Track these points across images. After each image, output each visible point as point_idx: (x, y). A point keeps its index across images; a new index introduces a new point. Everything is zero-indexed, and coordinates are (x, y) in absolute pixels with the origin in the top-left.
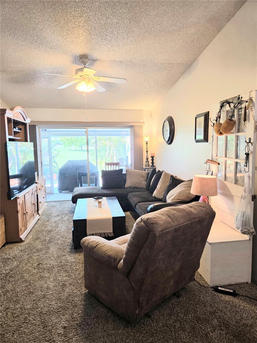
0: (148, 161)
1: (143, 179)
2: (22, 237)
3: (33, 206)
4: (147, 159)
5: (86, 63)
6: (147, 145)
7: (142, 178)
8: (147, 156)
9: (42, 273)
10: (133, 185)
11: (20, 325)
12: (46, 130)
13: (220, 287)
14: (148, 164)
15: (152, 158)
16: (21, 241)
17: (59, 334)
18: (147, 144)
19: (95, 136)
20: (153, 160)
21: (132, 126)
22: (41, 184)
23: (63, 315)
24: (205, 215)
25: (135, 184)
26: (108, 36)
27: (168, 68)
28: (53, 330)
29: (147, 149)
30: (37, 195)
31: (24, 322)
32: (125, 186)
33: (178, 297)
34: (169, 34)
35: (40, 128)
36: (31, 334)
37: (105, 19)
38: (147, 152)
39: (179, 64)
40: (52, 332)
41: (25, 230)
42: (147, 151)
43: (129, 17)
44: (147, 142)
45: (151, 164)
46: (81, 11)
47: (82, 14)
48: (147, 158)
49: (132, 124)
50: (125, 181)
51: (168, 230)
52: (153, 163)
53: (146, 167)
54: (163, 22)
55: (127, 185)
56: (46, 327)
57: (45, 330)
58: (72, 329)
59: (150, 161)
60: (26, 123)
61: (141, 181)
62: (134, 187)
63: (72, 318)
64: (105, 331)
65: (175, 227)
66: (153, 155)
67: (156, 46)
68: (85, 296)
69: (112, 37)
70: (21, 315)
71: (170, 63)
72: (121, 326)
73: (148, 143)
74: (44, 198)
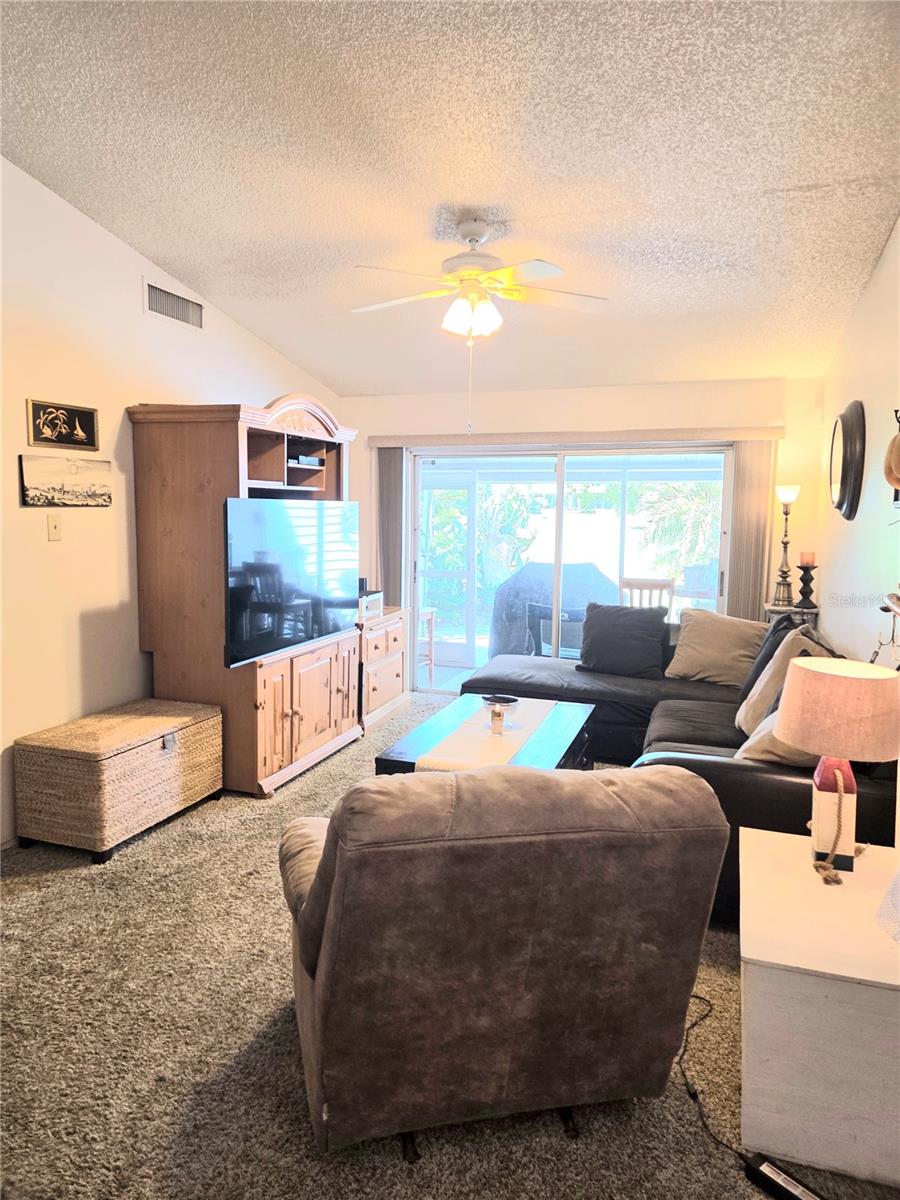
0: (789, 585)
1: (742, 652)
2: (267, 784)
3: (337, 699)
4: (784, 575)
5: (476, 235)
6: (786, 519)
7: (743, 648)
8: (785, 563)
9: (238, 902)
10: (698, 670)
11: (76, 1028)
12: (433, 463)
13: (773, 1162)
14: (786, 596)
15: (802, 572)
16: (259, 794)
17: (135, 1091)
18: (786, 514)
19: (620, 482)
20: (807, 579)
21: (731, 445)
22: (387, 633)
23: (187, 1044)
24: (655, 826)
25: (705, 670)
26: (507, 133)
27: (808, 205)
28: (130, 1075)
29: (786, 536)
30: (361, 665)
31: (90, 1024)
32: (667, 671)
33: (574, 1133)
34: (740, 75)
35: (417, 458)
36: (79, 1060)
37: (470, 80)
38: (785, 548)
39: (854, 181)
40: (123, 1078)
41: (286, 762)
42: (785, 544)
43: (546, 51)
44: (786, 506)
45: (797, 597)
46: (385, 73)
47: (393, 83)
48: (785, 573)
49: (731, 439)
50: (668, 653)
51: (409, 847)
52: (806, 592)
53: (778, 605)
54: (687, 36)
55: (673, 670)
56: (124, 1057)
57: (116, 1064)
58: (173, 1093)
59: (797, 586)
60: (340, 444)
61: (735, 659)
62: (701, 681)
63: (200, 1062)
64: (247, 1139)
65: (449, 843)
66: (807, 561)
67: (708, 130)
68: (284, 1009)
69: (525, 133)
70: (99, 1001)
71: (805, 183)
72: (303, 1146)
73: (792, 510)
74: (398, 676)
